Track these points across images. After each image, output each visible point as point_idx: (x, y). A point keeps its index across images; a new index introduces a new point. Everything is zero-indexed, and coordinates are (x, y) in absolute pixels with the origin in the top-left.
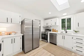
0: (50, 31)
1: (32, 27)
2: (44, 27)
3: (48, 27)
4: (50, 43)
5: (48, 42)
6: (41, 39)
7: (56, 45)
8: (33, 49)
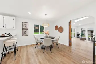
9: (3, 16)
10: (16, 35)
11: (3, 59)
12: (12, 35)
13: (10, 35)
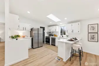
0: (53, 36)
1: (37, 32)
2: (47, 33)
3: (50, 33)
4: (52, 45)
5: (50, 44)
6: (45, 43)
7: (55, 46)
8: (38, 47)
9: (71, 24)
10: (81, 39)
11: (71, 57)
12: (77, 40)
13: (76, 39)
